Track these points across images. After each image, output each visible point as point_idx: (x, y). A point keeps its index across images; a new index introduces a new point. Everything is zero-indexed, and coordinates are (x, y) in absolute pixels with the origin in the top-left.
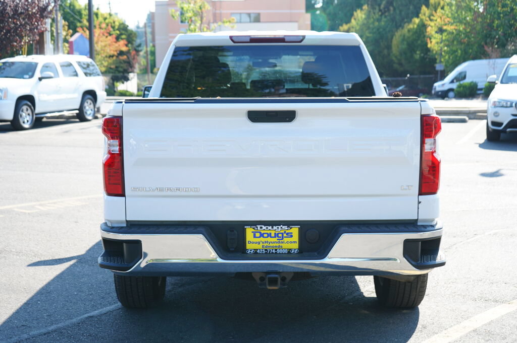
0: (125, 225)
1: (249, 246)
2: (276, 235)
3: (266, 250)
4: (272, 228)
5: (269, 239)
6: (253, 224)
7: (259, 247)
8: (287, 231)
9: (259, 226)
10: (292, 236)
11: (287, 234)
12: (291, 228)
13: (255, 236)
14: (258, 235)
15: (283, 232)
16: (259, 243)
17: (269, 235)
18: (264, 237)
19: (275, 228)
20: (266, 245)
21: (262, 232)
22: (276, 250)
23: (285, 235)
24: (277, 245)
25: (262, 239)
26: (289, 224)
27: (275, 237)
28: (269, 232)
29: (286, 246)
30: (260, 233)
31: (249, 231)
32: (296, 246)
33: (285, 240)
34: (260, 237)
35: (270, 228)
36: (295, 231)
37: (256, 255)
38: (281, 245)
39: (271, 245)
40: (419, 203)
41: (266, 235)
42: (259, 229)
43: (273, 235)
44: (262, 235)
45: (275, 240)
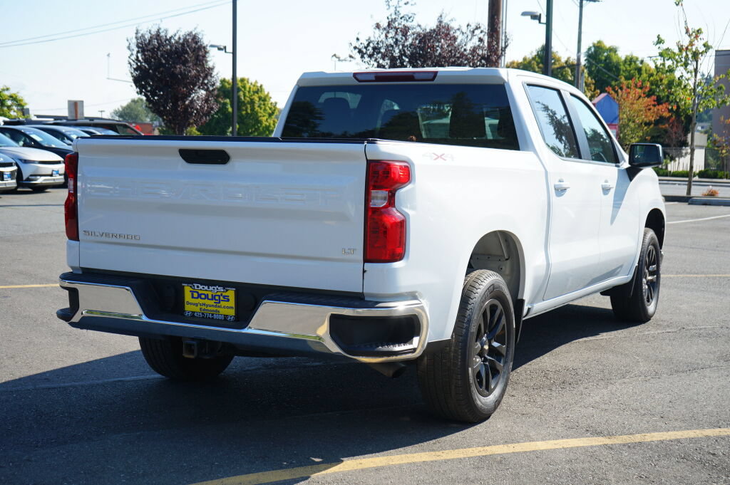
0: (80, 272)
1: (188, 308)
2: (213, 298)
3: (203, 313)
4: (209, 288)
5: (207, 302)
6: (191, 281)
7: (197, 309)
8: (224, 294)
9: (196, 285)
10: (228, 300)
11: (224, 297)
12: (227, 290)
13: (193, 297)
14: (196, 295)
15: (219, 294)
16: (197, 305)
17: (207, 296)
18: (201, 298)
19: (211, 288)
20: (203, 307)
21: (200, 292)
22: (213, 315)
23: (222, 298)
24: (215, 309)
25: (199, 301)
26: (226, 285)
27: (212, 299)
28: (206, 293)
29: (223, 311)
30: (197, 292)
31: (187, 289)
32: (232, 312)
33: (223, 304)
34: (197, 298)
35: (206, 288)
36: (231, 293)
37: (193, 318)
38: (219, 309)
39: (209, 308)
40: (364, 271)
41: (203, 296)
42: (196, 288)
43: (210, 297)
44: (199, 296)
45: (212, 302)
